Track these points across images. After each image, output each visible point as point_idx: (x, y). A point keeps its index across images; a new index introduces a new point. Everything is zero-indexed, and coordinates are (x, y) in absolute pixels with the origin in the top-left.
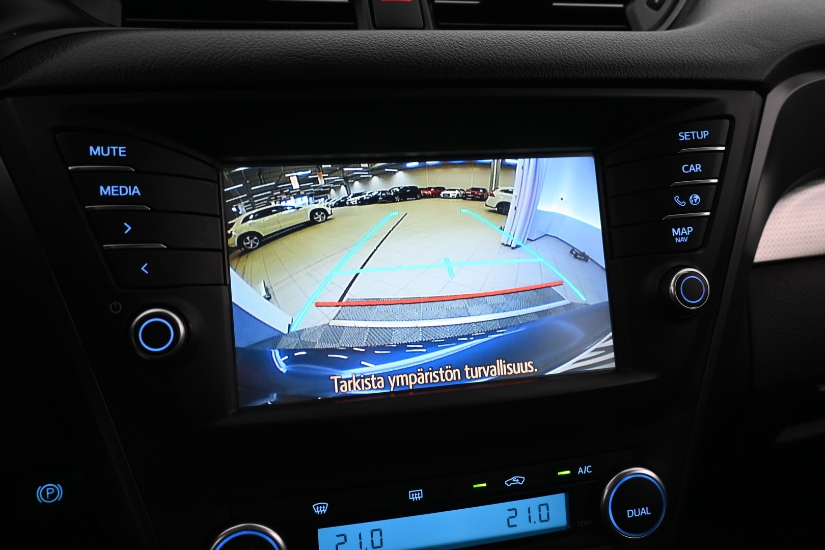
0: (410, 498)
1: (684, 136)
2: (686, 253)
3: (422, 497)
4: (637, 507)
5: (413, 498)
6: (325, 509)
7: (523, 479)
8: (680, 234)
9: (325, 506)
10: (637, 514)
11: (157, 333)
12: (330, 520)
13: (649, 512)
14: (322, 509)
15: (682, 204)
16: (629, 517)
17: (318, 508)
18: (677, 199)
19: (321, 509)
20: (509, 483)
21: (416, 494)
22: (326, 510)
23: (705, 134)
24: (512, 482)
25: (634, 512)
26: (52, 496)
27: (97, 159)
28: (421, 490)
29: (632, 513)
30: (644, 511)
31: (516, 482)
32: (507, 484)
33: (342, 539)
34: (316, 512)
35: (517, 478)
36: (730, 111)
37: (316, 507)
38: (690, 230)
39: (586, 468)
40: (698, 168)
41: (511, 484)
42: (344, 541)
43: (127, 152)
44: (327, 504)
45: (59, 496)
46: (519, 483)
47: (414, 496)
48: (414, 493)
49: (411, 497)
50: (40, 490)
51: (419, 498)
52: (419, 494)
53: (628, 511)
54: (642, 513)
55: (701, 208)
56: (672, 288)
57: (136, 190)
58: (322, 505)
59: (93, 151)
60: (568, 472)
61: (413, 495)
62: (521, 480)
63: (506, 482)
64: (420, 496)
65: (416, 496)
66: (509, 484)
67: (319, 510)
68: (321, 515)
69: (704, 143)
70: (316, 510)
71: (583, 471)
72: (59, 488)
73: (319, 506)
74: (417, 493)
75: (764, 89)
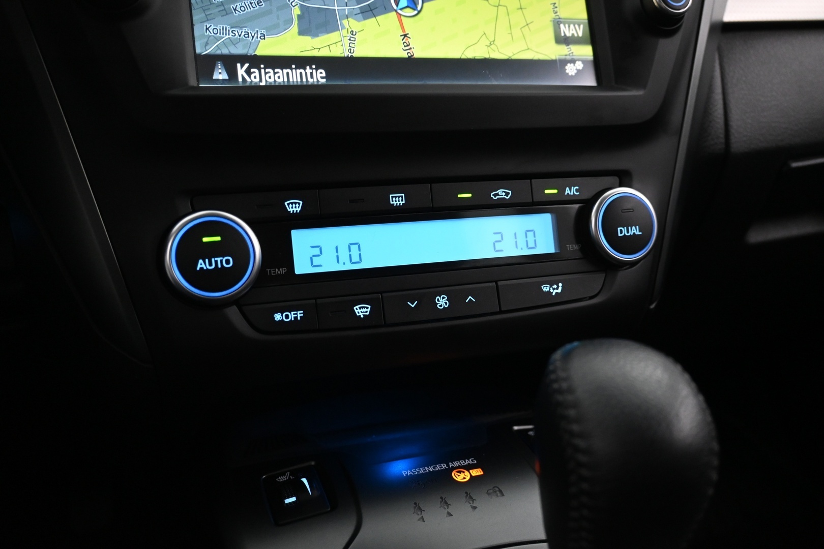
0: (391, 203)
3: (404, 202)
4: (628, 225)
5: (395, 203)
6: (299, 207)
7: (509, 193)
9: (299, 204)
10: (628, 232)
12: (305, 220)
13: (640, 232)
14: (296, 207)
16: (620, 235)
17: (291, 206)
19: (294, 207)
20: (495, 195)
21: (397, 199)
22: (300, 209)
24: (497, 194)
25: (624, 230)
28: (403, 195)
29: (622, 232)
30: (635, 230)
31: (502, 195)
32: (493, 197)
33: (317, 251)
34: (289, 210)
35: (503, 191)
37: (288, 204)
39: (574, 189)
41: (497, 197)
42: (319, 253)
44: (301, 202)
46: (505, 197)
47: (396, 201)
48: (396, 197)
49: (393, 201)
51: (401, 203)
52: (400, 199)
53: (619, 229)
54: (633, 232)
58: (296, 203)
60: (555, 191)
61: (394, 199)
62: (507, 194)
63: (492, 194)
64: (402, 200)
65: (397, 200)
66: (495, 197)
67: (292, 208)
68: (295, 215)
70: (289, 207)
71: (571, 191)
73: (292, 203)
74: (399, 197)
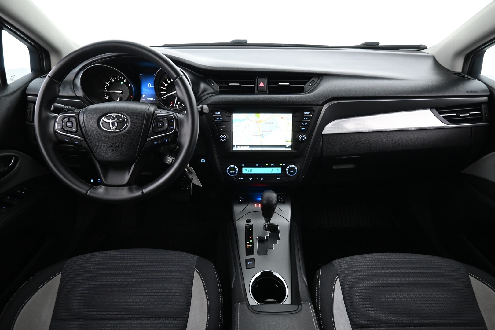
1: (305, 113)
2: (303, 132)
4: (291, 171)
7: (274, 165)
8: (303, 129)
11: (223, 138)
12: (244, 167)
15: (304, 124)
18: (303, 123)
19: (243, 165)
23: (309, 113)
26: (203, 161)
27: (217, 114)
29: (290, 172)
30: (293, 172)
36: (314, 109)
38: (305, 128)
39: (285, 164)
40: (307, 118)
42: (246, 171)
43: (220, 113)
45: (204, 161)
50: (202, 160)
55: (307, 125)
56: (299, 137)
57: (221, 119)
59: (216, 113)
60: (282, 165)
63: (271, 165)
65: (257, 165)
69: (308, 114)
72: (204, 160)
75: (323, 105)
